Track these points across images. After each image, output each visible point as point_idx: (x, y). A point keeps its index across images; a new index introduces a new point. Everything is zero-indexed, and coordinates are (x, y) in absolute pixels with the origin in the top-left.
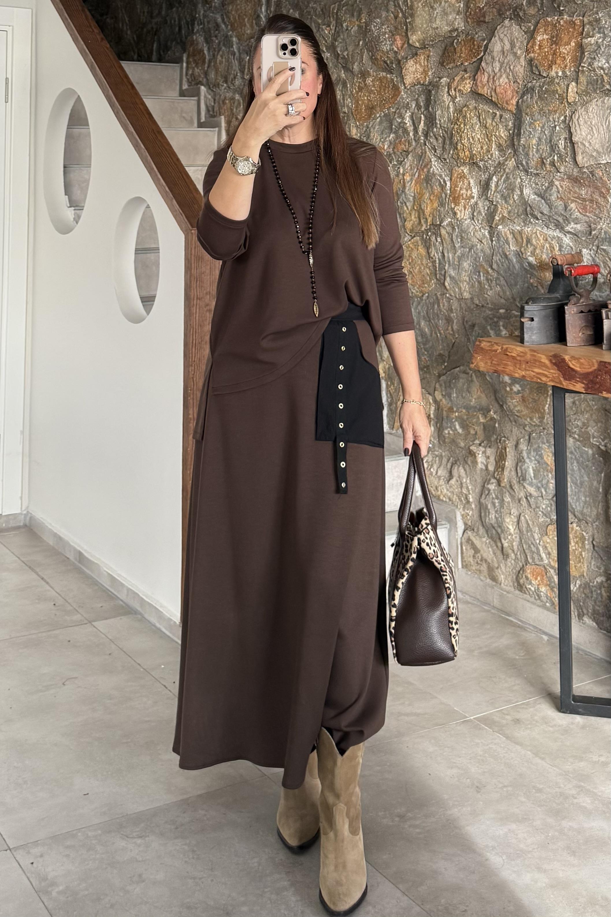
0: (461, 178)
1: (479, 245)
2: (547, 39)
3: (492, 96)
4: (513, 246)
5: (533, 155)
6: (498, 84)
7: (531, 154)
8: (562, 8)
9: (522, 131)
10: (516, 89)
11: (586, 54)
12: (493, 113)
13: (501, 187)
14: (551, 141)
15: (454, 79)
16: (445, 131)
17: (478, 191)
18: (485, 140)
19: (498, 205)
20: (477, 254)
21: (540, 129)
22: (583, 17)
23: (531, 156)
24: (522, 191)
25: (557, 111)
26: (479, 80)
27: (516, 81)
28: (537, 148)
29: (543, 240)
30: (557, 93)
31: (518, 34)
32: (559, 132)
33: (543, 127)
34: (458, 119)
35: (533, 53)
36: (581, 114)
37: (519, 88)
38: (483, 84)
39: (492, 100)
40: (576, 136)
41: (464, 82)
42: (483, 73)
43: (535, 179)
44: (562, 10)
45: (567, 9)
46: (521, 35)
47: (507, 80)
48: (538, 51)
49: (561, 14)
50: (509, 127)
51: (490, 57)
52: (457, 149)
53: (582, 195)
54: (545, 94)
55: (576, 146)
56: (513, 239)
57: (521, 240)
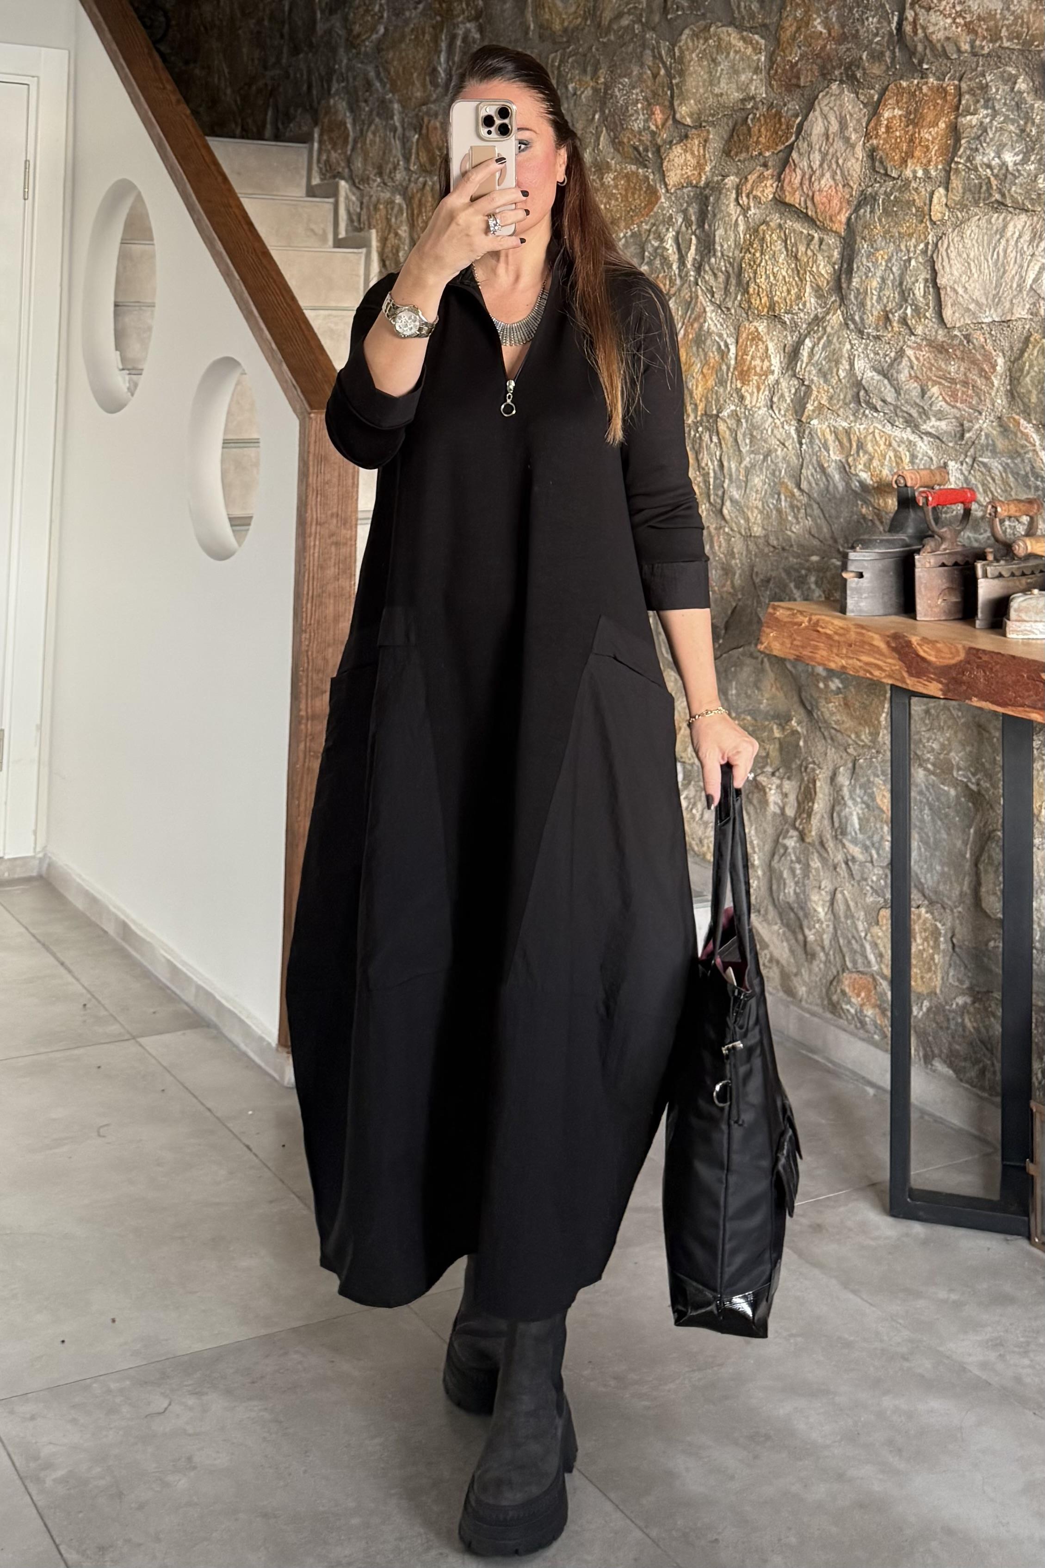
0: (753, 339)
1: (779, 449)
2: (900, 116)
3: (807, 208)
4: (835, 453)
5: (873, 305)
6: (818, 187)
7: (869, 303)
8: (925, 66)
9: (855, 266)
10: (847, 196)
11: (963, 141)
12: (809, 234)
13: (818, 356)
14: (901, 284)
15: (746, 178)
16: (730, 263)
17: (781, 362)
18: (794, 279)
19: (813, 386)
20: (776, 465)
21: (884, 263)
22: (960, 80)
23: (869, 307)
24: (852, 365)
25: (912, 234)
26: (787, 181)
27: (848, 184)
28: (879, 295)
29: (885, 444)
30: (914, 204)
31: (853, 107)
32: (917, 269)
33: (890, 259)
34: (751, 244)
35: (876, 138)
36: (953, 240)
37: (851, 196)
38: (793, 188)
39: (807, 214)
40: (943, 276)
41: (763, 184)
42: (794, 170)
43: (874, 345)
44: (927, 69)
45: (934, 68)
46: (857, 109)
47: (832, 182)
48: (885, 136)
49: (924, 75)
50: (834, 260)
51: (806, 143)
52: (748, 293)
53: (949, 373)
54: (894, 206)
55: (942, 292)
56: (834, 442)
57: (848, 445)
